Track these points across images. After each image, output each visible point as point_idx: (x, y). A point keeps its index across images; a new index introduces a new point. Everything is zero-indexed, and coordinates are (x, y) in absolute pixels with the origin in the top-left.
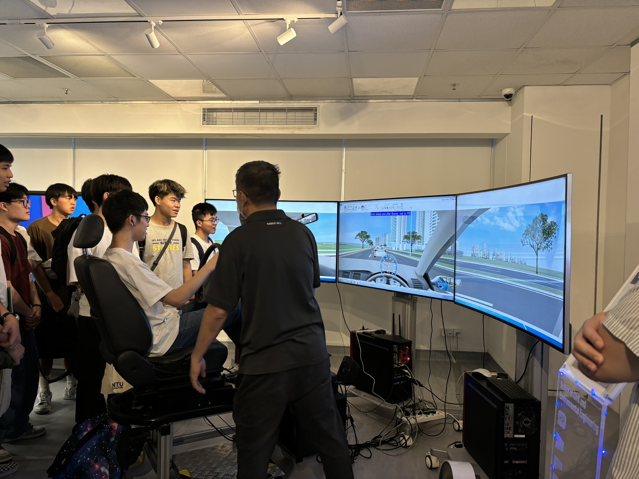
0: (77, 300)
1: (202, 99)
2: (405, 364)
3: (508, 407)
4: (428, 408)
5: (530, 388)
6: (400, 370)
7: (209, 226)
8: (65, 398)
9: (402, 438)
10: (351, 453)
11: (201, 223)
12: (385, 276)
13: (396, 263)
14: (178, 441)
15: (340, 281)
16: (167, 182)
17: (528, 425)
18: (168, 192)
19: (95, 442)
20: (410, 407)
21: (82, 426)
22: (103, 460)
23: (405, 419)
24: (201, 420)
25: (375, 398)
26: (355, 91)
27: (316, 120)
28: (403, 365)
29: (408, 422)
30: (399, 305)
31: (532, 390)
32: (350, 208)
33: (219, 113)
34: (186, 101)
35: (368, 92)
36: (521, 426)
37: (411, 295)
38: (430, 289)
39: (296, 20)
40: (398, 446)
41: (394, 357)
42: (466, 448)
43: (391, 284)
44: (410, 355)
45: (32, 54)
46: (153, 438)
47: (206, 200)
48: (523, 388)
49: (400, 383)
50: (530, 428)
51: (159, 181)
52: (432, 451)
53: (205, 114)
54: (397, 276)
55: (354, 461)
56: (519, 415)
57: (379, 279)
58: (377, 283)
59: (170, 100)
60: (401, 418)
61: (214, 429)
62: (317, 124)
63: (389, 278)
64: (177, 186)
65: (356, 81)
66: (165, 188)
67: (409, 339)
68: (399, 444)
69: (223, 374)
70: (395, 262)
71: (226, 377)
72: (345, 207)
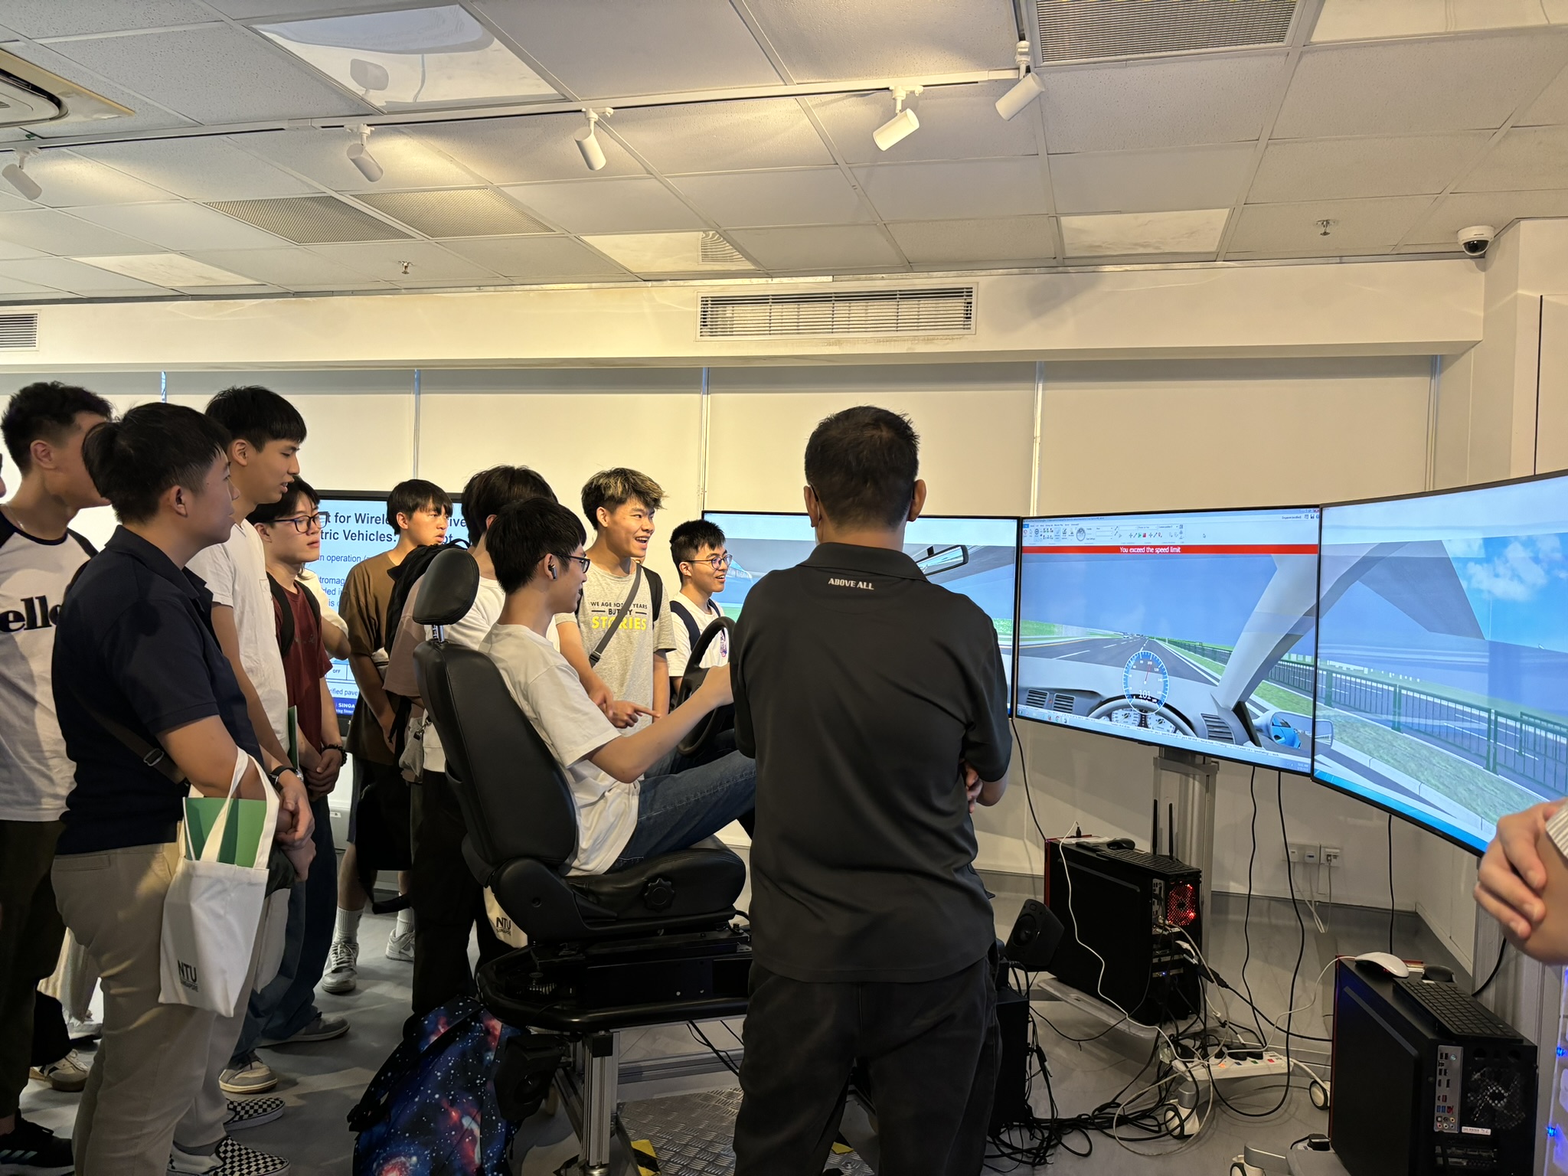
0: (418, 737)
1: (699, 277)
2: (1181, 926)
3: (1446, 1054)
4: (1243, 1044)
5: (1509, 1009)
6: (1169, 943)
7: (710, 575)
8: (391, 956)
9: (1171, 1114)
10: (1041, 1138)
11: (689, 568)
12: (1135, 706)
13: (1165, 673)
14: (629, 1075)
15: (1023, 715)
16: (622, 474)
17: (1500, 1105)
18: (624, 496)
19: (451, 1059)
20: (1194, 1036)
21: (426, 1022)
22: (467, 1100)
23: (1182, 1067)
24: (682, 1027)
25: (1105, 1007)
26: (1066, 246)
27: (970, 318)
28: (1177, 930)
29: (1188, 1074)
30: (1171, 780)
31: (1514, 1018)
32: (1050, 534)
33: (737, 308)
34: (665, 282)
35: (1099, 246)
36: (1480, 1105)
37: (1202, 757)
38: (1250, 743)
39: (919, 90)
40: (1162, 1133)
41: (1155, 908)
42: (1337, 1152)
43: (1149, 726)
44: (1196, 905)
45: (336, 191)
46: (575, 1062)
47: (704, 513)
48: (1491, 1009)
49: (1168, 974)
50: (1505, 1111)
51: (604, 474)
52: (1247, 1152)
53: (707, 311)
54: (1167, 706)
55: (1046, 1160)
56: (1476, 1077)
57: (1121, 712)
58: (1116, 723)
59: (628, 279)
60: (1171, 1061)
61: (711, 1053)
62: (973, 327)
63: (1146, 712)
64: (643, 481)
65: (1070, 222)
66: (617, 488)
67: (1194, 865)
68: (1163, 1127)
69: (734, 925)
70: (1161, 671)
71: (741, 931)
72: (1037, 531)
